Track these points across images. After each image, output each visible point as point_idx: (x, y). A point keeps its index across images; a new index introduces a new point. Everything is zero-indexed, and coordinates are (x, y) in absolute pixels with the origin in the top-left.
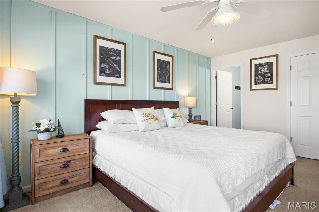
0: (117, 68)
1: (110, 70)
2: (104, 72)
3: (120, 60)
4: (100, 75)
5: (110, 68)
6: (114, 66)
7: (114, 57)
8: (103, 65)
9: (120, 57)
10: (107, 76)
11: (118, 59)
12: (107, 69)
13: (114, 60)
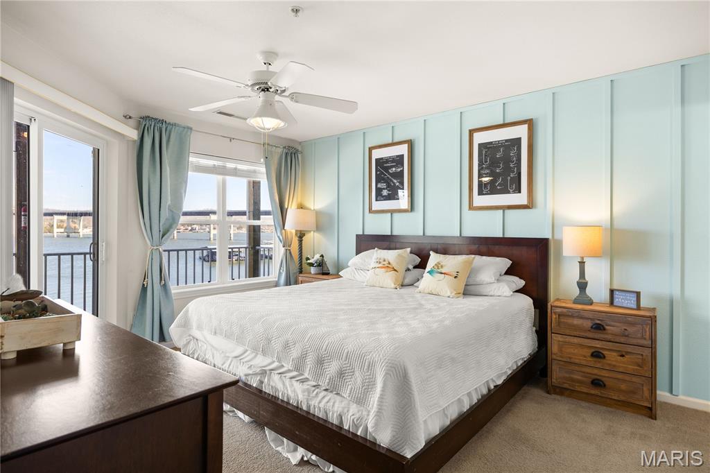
0: (397, 184)
1: (389, 190)
2: (381, 195)
3: (402, 171)
4: (377, 200)
5: (389, 186)
6: (394, 183)
7: (394, 169)
8: (379, 186)
9: (403, 165)
10: (385, 200)
11: (399, 170)
12: (384, 189)
13: (394, 173)
